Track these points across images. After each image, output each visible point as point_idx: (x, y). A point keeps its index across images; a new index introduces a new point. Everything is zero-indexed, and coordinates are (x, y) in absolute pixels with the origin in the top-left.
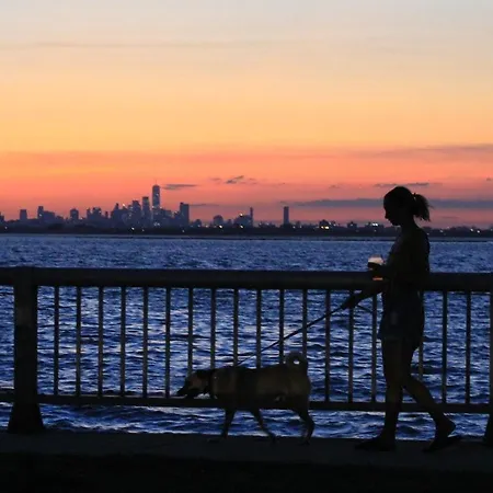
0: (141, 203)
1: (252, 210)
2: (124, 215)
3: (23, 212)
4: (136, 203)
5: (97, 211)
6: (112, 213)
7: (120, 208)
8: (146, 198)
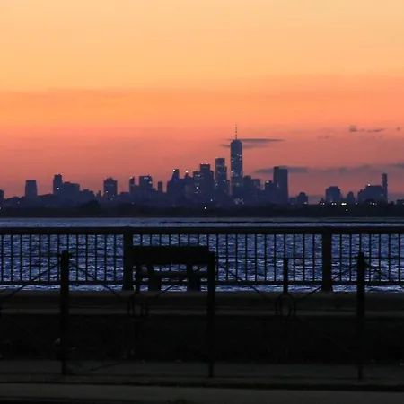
0: (213, 168)
1: (385, 177)
2: (187, 188)
3: (31, 185)
4: (205, 168)
5: (145, 181)
6: (169, 184)
7: (182, 176)
8: (220, 161)
